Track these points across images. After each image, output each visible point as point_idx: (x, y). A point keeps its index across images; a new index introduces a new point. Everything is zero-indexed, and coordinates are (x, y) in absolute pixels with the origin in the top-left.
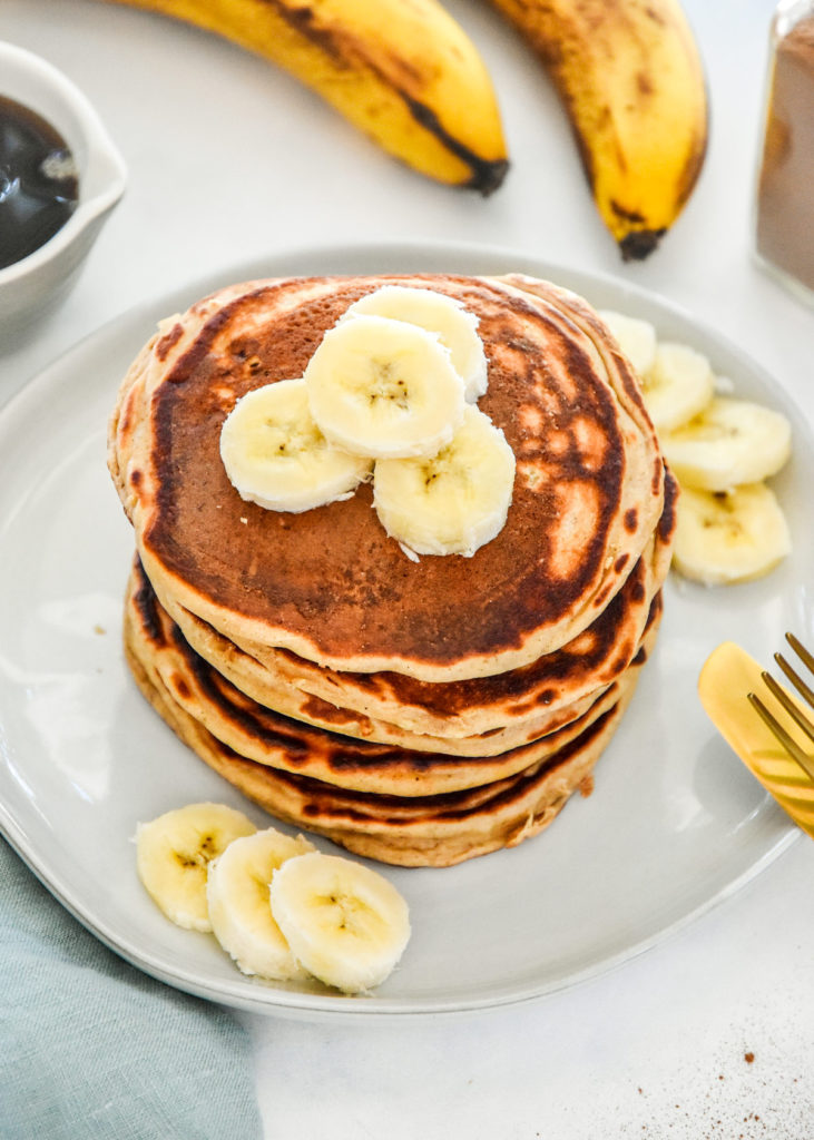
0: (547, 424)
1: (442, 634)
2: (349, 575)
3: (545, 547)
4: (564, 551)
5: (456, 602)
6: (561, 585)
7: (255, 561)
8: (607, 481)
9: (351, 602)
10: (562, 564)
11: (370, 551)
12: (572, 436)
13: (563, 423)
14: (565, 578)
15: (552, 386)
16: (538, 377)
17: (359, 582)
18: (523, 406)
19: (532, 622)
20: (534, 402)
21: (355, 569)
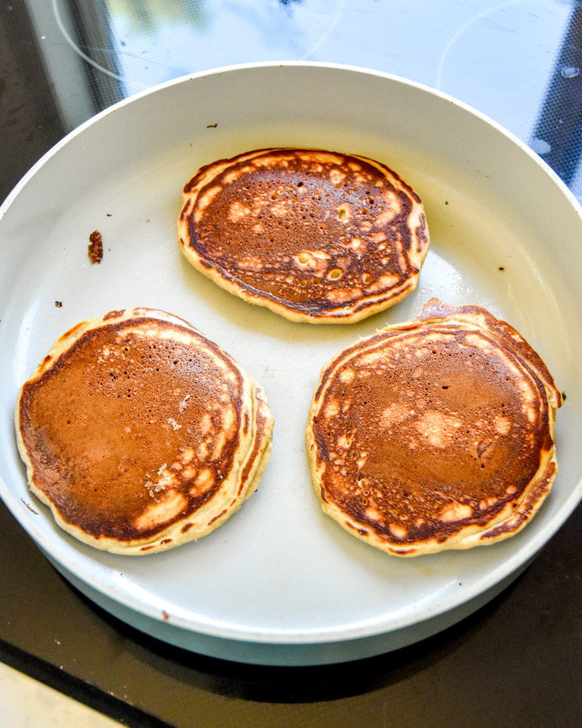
0: (192, 462)
1: (74, 510)
2: (68, 460)
3: (141, 511)
4: (148, 518)
5: (90, 502)
6: (135, 530)
7: (47, 426)
8: (194, 504)
9: (59, 470)
10: (143, 522)
11: (83, 458)
12: (197, 474)
13: (199, 466)
14: (138, 528)
15: (210, 447)
16: (209, 441)
17: (68, 466)
18: (190, 448)
19: (110, 534)
20: (195, 448)
21: (72, 460)
